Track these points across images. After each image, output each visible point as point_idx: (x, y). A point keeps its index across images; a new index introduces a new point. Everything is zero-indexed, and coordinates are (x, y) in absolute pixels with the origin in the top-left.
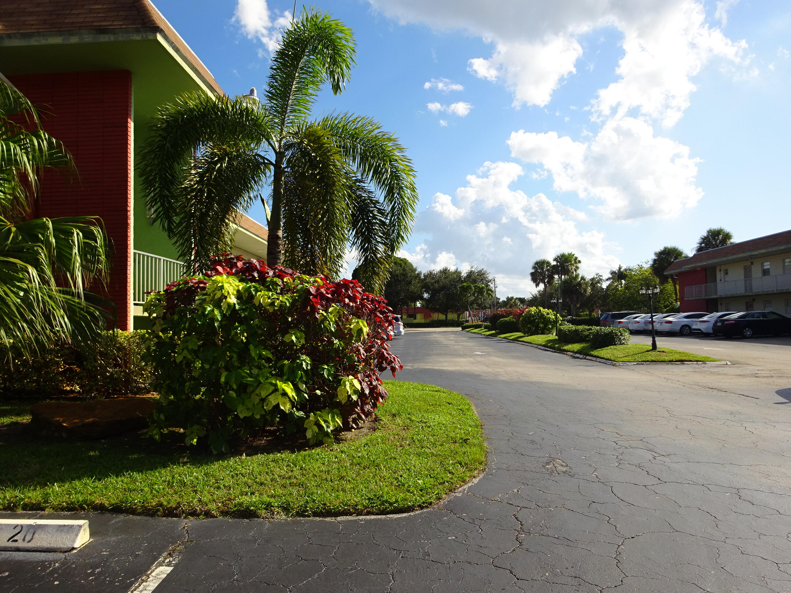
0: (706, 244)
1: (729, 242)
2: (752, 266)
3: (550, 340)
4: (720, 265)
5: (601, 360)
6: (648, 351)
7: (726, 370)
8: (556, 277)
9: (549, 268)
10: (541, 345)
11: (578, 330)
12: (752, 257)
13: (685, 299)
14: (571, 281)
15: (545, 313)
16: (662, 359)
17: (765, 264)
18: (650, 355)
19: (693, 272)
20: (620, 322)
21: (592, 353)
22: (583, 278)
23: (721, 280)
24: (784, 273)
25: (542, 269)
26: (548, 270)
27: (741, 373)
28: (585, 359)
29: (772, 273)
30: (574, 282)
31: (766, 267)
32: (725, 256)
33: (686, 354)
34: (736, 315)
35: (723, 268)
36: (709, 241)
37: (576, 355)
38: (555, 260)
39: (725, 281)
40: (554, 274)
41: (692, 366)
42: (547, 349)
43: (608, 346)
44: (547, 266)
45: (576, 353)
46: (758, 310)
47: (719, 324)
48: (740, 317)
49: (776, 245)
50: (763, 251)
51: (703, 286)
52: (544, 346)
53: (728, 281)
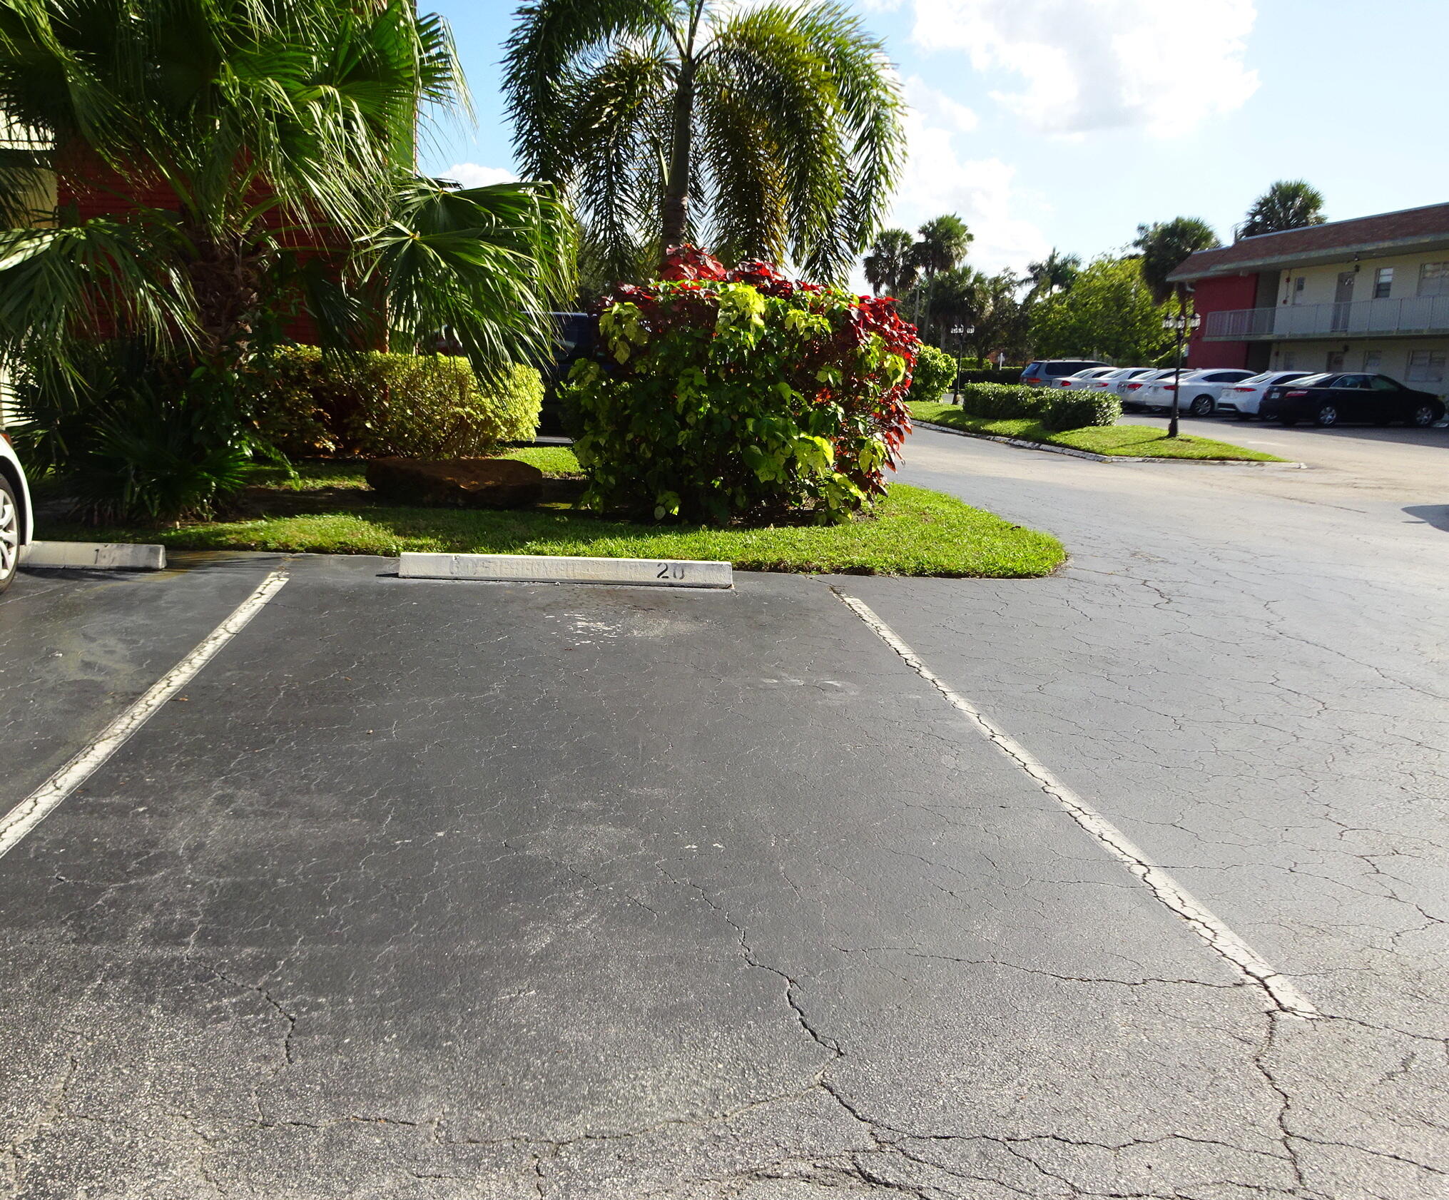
0: (1266, 218)
1: (1313, 216)
2: (1357, 277)
3: (946, 412)
4: (1290, 269)
5: (1072, 451)
6: (1161, 438)
7: (1301, 476)
8: (921, 271)
9: (906, 248)
10: (930, 422)
11: (1016, 394)
12: (1360, 256)
13: (1205, 339)
14: (953, 284)
15: (928, 357)
16: (1187, 453)
17: (1384, 272)
18: (1166, 445)
19: (1230, 279)
20: (1065, 384)
21: (1054, 438)
22: (979, 279)
23: (1285, 302)
24: (1418, 294)
25: (892, 251)
26: (904, 255)
27: (1330, 482)
28: (1038, 449)
29: (1394, 293)
30: (960, 287)
31: (1384, 280)
32: (1303, 250)
33: (1229, 447)
34: (1310, 380)
35: (1295, 275)
36: (1272, 209)
37: (1014, 440)
38: (923, 231)
39: (1294, 304)
40: (918, 265)
41: (1242, 467)
42: (945, 429)
43: (1082, 426)
44: (903, 246)
45: (1016, 437)
46: (1352, 370)
47: (1276, 396)
48: (1319, 384)
49: (1414, 234)
50: (1387, 244)
51: (1248, 311)
52: (936, 423)
53: (1299, 305)
